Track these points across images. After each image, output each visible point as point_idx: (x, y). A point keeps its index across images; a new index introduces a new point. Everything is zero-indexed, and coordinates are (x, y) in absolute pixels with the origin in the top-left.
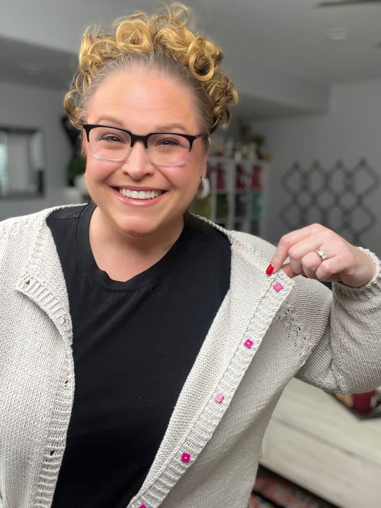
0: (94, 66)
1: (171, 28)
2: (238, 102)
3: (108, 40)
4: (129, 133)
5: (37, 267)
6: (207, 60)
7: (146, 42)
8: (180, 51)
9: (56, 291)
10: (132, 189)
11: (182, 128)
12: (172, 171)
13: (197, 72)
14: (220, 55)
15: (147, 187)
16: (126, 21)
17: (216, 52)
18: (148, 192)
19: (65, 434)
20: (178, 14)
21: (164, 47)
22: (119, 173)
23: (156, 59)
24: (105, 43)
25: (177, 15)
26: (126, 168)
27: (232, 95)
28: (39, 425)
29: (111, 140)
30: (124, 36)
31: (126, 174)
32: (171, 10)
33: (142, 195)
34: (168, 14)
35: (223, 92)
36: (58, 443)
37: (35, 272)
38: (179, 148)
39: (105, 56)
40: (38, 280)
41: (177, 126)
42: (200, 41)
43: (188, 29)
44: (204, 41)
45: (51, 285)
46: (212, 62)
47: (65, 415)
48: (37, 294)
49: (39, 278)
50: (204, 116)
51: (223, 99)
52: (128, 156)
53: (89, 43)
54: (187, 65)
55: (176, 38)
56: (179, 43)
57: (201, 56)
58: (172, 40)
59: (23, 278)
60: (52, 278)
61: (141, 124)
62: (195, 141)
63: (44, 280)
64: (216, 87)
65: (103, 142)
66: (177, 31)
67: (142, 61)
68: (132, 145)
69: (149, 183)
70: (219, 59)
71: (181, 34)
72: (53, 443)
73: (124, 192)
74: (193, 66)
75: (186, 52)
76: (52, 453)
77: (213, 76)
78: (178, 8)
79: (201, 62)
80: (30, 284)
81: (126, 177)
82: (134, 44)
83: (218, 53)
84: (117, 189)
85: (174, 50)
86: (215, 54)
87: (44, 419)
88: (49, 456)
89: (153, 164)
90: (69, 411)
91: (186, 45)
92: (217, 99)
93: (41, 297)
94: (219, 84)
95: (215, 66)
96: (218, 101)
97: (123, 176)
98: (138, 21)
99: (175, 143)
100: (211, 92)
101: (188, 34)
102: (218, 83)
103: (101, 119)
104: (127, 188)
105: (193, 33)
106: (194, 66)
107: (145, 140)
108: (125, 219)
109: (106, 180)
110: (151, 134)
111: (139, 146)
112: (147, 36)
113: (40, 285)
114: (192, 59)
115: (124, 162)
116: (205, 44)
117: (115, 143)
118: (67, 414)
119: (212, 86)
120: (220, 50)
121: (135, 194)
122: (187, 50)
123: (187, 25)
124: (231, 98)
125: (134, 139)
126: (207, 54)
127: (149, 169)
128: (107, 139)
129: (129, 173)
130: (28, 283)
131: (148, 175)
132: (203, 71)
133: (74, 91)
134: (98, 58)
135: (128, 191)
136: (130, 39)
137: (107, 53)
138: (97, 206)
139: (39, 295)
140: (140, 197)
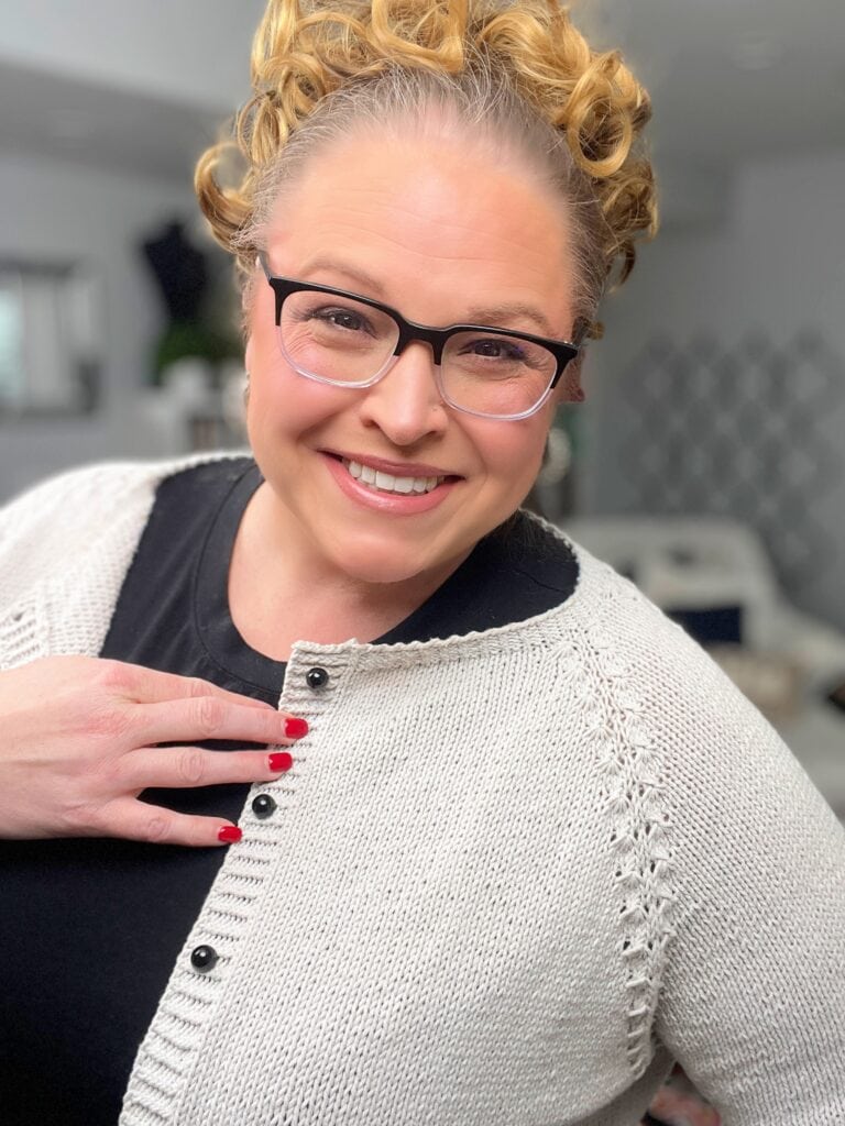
0: (294, 85)
2: (656, 230)
3: (348, 19)
4: (398, 317)
7: (454, 44)
8: (550, 86)
10: (378, 467)
11: (538, 318)
13: (584, 149)
14: (645, 106)
17: (636, 98)
22: (350, 424)
24: (338, 26)
26: (373, 407)
27: (647, 215)
29: (336, 322)
30: (396, 16)
31: (372, 425)
35: (633, 205)
39: (335, 63)
41: (528, 313)
42: (605, 66)
44: (615, 67)
46: (625, 121)
52: (384, 377)
53: (292, 17)
54: (564, 128)
55: (545, 47)
56: (550, 62)
57: (601, 108)
58: (536, 51)
64: (621, 191)
65: (316, 326)
66: (550, 23)
67: (451, 108)
68: (399, 351)
69: (432, 457)
70: (640, 117)
73: (355, 470)
75: (570, 95)
77: (623, 168)
81: (372, 433)
83: (639, 104)
84: (339, 459)
85: (535, 81)
86: (633, 104)
89: (446, 407)
91: (574, 73)
94: (629, 186)
95: (633, 135)
97: (361, 429)
100: (607, 206)
102: (627, 181)
103: (322, 265)
106: (581, 131)
110: (456, 330)
112: (461, 25)
114: (579, 114)
115: (364, 393)
116: (615, 75)
119: (612, 190)
120: (646, 94)
121: (385, 480)
122: (574, 86)
124: (647, 223)
125: (410, 335)
126: (616, 104)
127: (438, 418)
128: (326, 318)
129: (380, 425)
131: (434, 435)
132: (596, 148)
134: (313, 65)
135: (367, 470)
136: (417, 28)
138: (263, 481)
140: (396, 490)
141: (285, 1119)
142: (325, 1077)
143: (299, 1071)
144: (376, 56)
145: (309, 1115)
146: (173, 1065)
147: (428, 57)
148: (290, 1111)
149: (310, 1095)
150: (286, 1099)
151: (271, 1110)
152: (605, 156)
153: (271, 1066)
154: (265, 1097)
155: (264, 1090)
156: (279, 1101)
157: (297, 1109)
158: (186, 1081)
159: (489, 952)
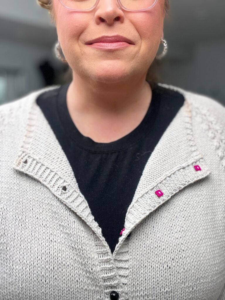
5: (32, 146)
9: (51, 165)
37: (30, 151)
40: (34, 158)
45: (46, 160)
48: (35, 171)
49: (35, 156)
59: (20, 158)
60: (46, 154)
63: (39, 157)
80: (28, 162)
93: (39, 174)
113: (37, 162)
130: (26, 162)
139: (38, 171)
141: (168, 266)
142: (174, 249)
143: (166, 250)
145: (174, 262)
146: (124, 267)
148: (168, 263)
149: (172, 255)
150: (166, 260)
151: (162, 265)
153: (157, 252)
154: (159, 262)
155: (158, 260)
156: (164, 261)
157: (170, 262)
158: (131, 270)
159: (199, 196)
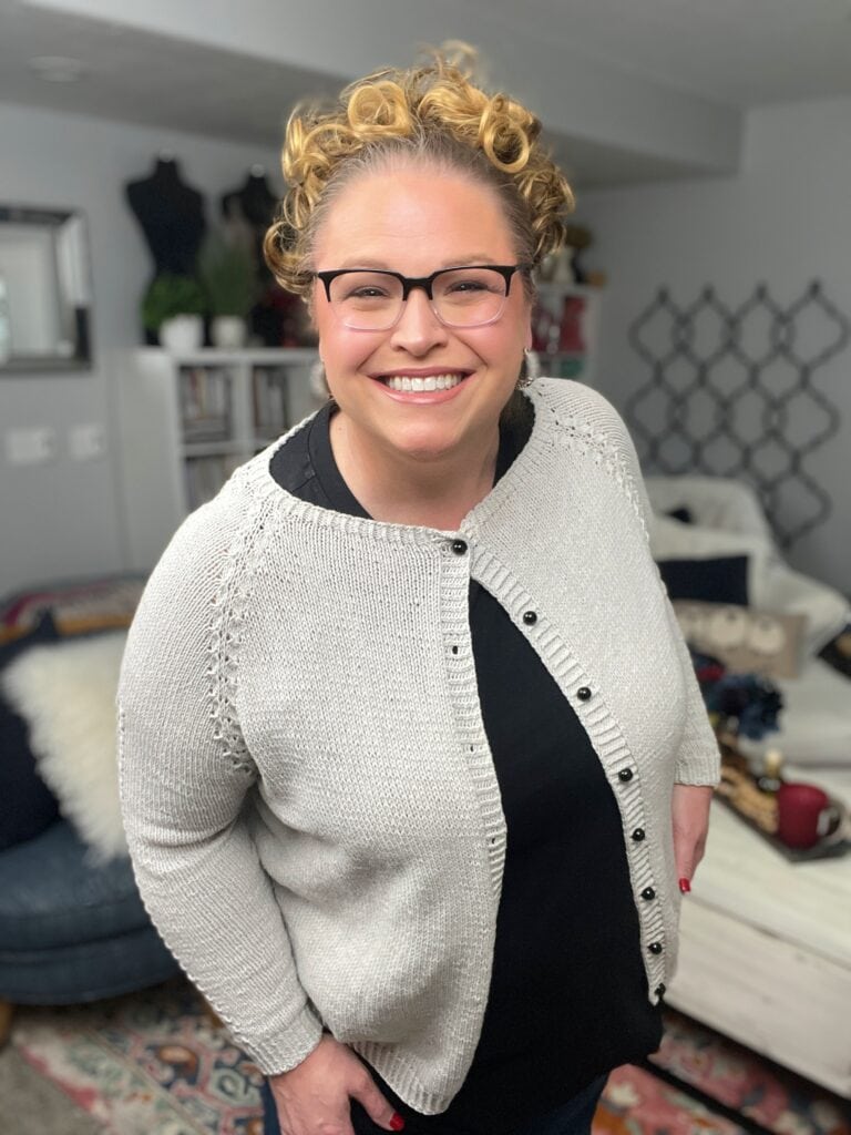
0: (312, 174)
1: (446, 87)
2: (574, 205)
3: (335, 126)
4: (398, 276)
6: (514, 136)
7: (403, 119)
8: (466, 125)
10: (411, 375)
12: (477, 336)
13: (499, 158)
14: (535, 122)
15: (439, 368)
16: (363, 88)
17: (528, 118)
18: (439, 378)
19: (502, 814)
20: (454, 62)
21: (437, 121)
22: (386, 350)
23: (430, 146)
24: (330, 132)
25: (454, 64)
26: (398, 339)
27: (562, 194)
28: (467, 817)
29: (367, 295)
30: (363, 113)
31: (401, 348)
32: (441, 57)
33: (430, 384)
34: (436, 64)
35: (547, 189)
36: (497, 828)
38: (486, 293)
39: (334, 153)
42: (499, 104)
43: (473, 86)
44: (505, 103)
46: (524, 138)
47: (492, 791)
50: (520, 233)
51: (548, 203)
52: (400, 317)
53: (302, 136)
54: (481, 148)
55: (457, 104)
56: (462, 111)
57: (503, 131)
58: (452, 108)
61: (418, 260)
62: (514, 276)
64: (534, 182)
65: (353, 300)
66: (457, 90)
67: (405, 152)
68: (405, 298)
69: (441, 360)
70: (534, 130)
71: (464, 95)
72: (492, 829)
73: (397, 383)
74: (491, 150)
75: (478, 126)
76: (493, 841)
77: (528, 163)
78: (452, 53)
79: (504, 140)
82: (383, 124)
83: (531, 122)
84: (383, 379)
85: (457, 125)
86: (527, 122)
87: (470, 807)
88: (491, 845)
89: (444, 326)
90: (495, 784)
91: (476, 112)
92: (538, 204)
94: (539, 177)
95: (530, 143)
96: (540, 207)
97: (394, 354)
98: (385, 83)
99: (477, 286)
100: (527, 192)
101: (475, 94)
102: (537, 173)
104: (402, 374)
105: (484, 92)
106: (494, 149)
107: (427, 285)
108: (406, 430)
109: (360, 366)
110: (436, 274)
111: (417, 296)
112: (403, 106)
114: (489, 138)
115: (392, 330)
116: (507, 108)
117: (373, 300)
118: (495, 789)
119: (527, 182)
120: (534, 114)
121: (417, 384)
122: (479, 121)
123: (472, 80)
124: (563, 200)
125: (409, 285)
126: (513, 125)
127: (440, 335)
128: (359, 295)
129: (404, 347)
131: (438, 346)
132: (509, 154)
133: (280, 223)
134: (321, 158)
135: (405, 380)
136: (376, 116)
137: (336, 148)
140: (427, 389)
144: (358, 141)
147: (389, 130)
152: (515, 160)
